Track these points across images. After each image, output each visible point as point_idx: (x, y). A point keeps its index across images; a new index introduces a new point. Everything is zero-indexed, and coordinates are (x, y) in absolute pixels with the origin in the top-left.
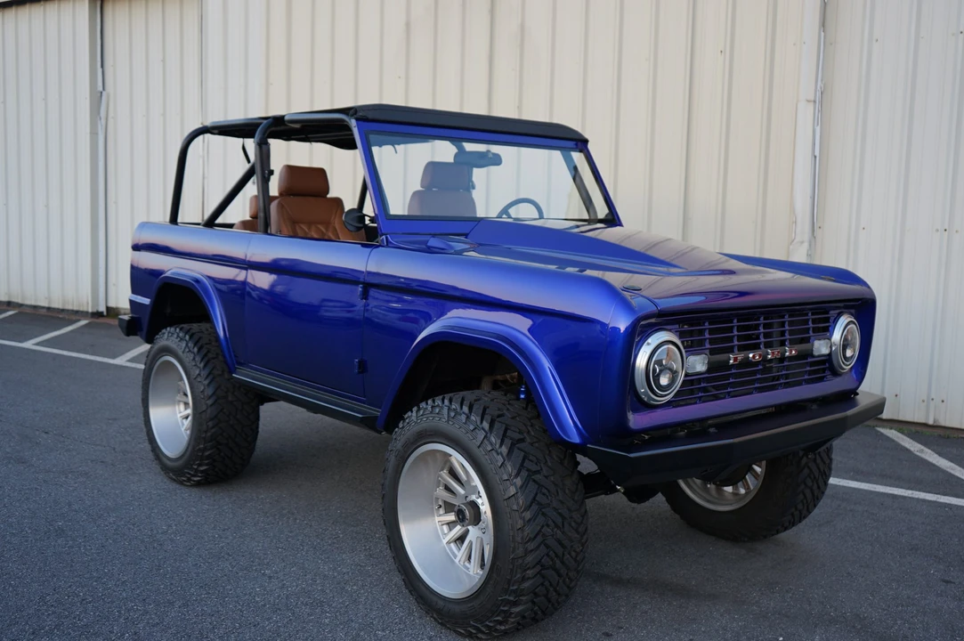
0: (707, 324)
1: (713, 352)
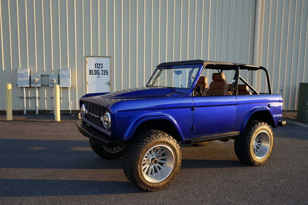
0: (89, 105)
1: (89, 111)
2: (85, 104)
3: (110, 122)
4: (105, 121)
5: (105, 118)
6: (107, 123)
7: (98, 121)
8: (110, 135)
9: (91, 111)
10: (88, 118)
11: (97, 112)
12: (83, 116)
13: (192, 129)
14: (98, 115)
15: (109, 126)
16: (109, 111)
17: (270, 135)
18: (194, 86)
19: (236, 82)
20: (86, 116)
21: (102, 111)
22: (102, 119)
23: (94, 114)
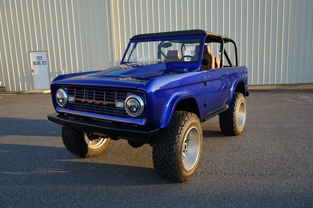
0: (75, 89)
1: (77, 97)
2: (64, 89)
3: (143, 107)
4: (131, 106)
5: (130, 102)
6: (136, 108)
7: (106, 108)
8: (144, 124)
9: (85, 97)
10: (76, 107)
11: (103, 97)
12: (61, 105)
13: (205, 105)
14: (106, 100)
15: (140, 113)
16: (143, 92)
17: (245, 105)
18: (202, 58)
19: (222, 54)
20: (68, 105)
21: (116, 95)
22: (119, 105)
23: (95, 101)
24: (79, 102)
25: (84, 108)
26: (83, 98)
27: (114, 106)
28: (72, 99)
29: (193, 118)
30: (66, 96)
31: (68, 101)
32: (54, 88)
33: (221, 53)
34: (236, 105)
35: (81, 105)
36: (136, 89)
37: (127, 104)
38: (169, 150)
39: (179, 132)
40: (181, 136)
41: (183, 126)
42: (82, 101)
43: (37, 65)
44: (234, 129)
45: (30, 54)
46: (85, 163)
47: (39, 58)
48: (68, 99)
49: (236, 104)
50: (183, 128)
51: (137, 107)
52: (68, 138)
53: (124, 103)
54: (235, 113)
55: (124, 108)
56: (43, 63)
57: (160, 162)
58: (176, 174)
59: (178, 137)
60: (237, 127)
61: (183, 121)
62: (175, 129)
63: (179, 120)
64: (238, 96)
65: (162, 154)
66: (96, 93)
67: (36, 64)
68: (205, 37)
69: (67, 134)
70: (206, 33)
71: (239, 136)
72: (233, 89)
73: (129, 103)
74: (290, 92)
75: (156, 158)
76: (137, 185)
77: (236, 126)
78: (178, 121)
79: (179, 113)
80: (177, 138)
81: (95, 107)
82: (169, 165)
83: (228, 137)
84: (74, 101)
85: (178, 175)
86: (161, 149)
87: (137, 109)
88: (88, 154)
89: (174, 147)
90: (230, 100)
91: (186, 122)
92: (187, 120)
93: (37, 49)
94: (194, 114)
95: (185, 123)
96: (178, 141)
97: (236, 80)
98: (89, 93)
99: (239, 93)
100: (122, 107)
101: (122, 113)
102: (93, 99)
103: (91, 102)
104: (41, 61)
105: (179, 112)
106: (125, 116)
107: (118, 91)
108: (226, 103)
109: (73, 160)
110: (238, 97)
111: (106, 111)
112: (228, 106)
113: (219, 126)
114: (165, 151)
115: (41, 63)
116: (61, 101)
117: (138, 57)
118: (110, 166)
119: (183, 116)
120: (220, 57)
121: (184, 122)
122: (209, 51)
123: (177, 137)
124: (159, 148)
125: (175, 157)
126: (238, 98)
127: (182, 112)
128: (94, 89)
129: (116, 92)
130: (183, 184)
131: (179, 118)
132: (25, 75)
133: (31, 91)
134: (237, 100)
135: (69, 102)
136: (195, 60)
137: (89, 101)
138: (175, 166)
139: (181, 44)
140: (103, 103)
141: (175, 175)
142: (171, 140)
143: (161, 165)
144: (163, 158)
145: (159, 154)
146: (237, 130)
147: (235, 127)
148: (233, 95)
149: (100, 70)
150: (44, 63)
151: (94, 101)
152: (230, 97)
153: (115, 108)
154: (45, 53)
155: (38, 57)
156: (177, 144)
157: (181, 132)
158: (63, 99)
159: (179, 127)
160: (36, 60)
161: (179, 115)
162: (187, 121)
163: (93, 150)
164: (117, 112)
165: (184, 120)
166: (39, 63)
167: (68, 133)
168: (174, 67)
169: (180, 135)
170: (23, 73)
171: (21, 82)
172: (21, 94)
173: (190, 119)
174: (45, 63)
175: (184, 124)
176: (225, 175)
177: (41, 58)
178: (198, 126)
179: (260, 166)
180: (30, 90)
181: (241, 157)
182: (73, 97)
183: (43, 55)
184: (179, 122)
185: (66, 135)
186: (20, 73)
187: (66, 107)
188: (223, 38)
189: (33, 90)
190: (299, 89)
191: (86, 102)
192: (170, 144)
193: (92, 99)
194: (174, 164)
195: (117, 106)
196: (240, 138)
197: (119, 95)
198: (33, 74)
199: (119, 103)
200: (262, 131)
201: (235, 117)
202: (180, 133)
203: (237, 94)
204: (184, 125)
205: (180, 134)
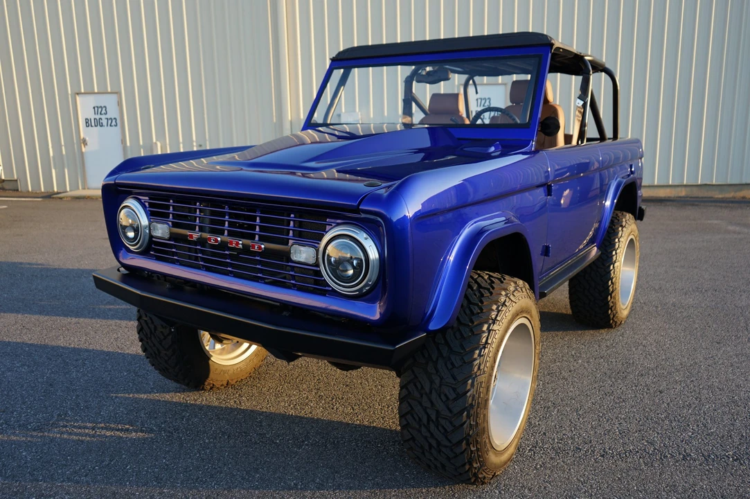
0: (171, 201)
2: (139, 200)
3: (377, 265)
4: (340, 262)
5: (337, 247)
6: (354, 268)
7: (260, 262)
8: (377, 317)
9: (199, 226)
10: (174, 254)
11: (253, 228)
12: (131, 248)
13: (546, 251)
14: (262, 239)
15: (367, 282)
16: (380, 219)
17: (637, 244)
18: (539, 116)
19: (584, 106)
20: (152, 248)
21: (292, 223)
22: (303, 254)
23: (228, 239)
24: (184, 239)
25: (196, 258)
26: (192, 228)
27: (286, 256)
28: (161, 230)
29: (519, 294)
30: (144, 221)
31: (151, 237)
32: (113, 195)
33: (582, 103)
34: (617, 246)
35: (190, 250)
36: (356, 210)
37: (327, 251)
38: (452, 396)
39: (484, 340)
40: (489, 352)
41: (494, 321)
42: (191, 236)
43: (94, 128)
44: (610, 312)
45: (78, 98)
46: (201, 408)
47: (100, 110)
48: (150, 230)
49: (617, 244)
50: (495, 327)
51: (358, 264)
52: (153, 339)
53: (317, 251)
54: (614, 267)
55: (317, 265)
56: (110, 121)
57: (423, 430)
58: (471, 464)
59: (480, 355)
60: (618, 306)
61: (494, 307)
62: (472, 331)
63: (482, 302)
64: (622, 222)
65: (428, 405)
66: (231, 215)
67: (93, 124)
68: (550, 55)
69: (152, 327)
70: (553, 41)
71: (620, 328)
72: (612, 202)
73: (333, 251)
74: (723, 205)
75: (409, 417)
76: (351, 488)
77: (614, 303)
78: (477, 305)
79: (479, 280)
80: (475, 359)
81: (230, 256)
82: (450, 441)
83: (591, 332)
84: (167, 236)
85: (476, 468)
86: (428, 391)
87: (358, 269)
88: (209, 381)
89: (469, 387)
90: (603, 235)
91: (503, 308)
92: (505, 301)
93: (94, 89)
94: (521, 282)
95: (499, 311)
96: (479, 368)
97: (618, 179)
98: (213, 213)
99: (624, 213)
100: (312, 261)
101: (310, 279)
102: (223, 234)
103: (216, 241)
104: (103, 117)
105: (479, 275)
106: (320, 288)
107: (300, 214)
108: (592, 241)
109: (167, 397)
110: (624, 224)
111: (261, 271)
112: (596, 248)
113: (567, 300)
114: (440, 396)
115: (104, 122)
116: (131, 234)
117: (343, 111)
118: (271, 417)
119: (493, 288)
120: (580, 112)
121: (497, 308)
122: (550, 98)
123: (476, 356)
124: (419, 387)
125: (468, 417)
126: (622, 226)
127: (486, 277)
128: (226, 203)
129: (292, 216)
130: (487, 487)
131: (482, 295)
132: (64, 153)
133: (81, 192)
134: (620, 233)
135: (154, 239)
136: (514, 119)
137: (210, 239)
138: (468, 444)
139: (465, 77)
140: (253, 247)
141: (467, 467)
142: (456, 365)
143: (426, 438)
144: (433, 417)
145: (421, 404)
146: (617, 313)
147: (612, 307)
148: (610, 218)
149: (249, 145)
150: (112, 122)
151: (226, 238)
152: (602, 225)
153: (290, 264)
154: (114, 97)
155: (96, 109)
156: (476, 376)
157: (489, 341)
158: (136, 230)
159: (481, 325)
160: (92, 116)
161: (480, 286)
162: (504, 304)
163: (225, 370)
164: (293, 277)
165: (496, 302)
166: (98, 123)
167: (153, 322)
168: (459, 139)
169: (487, 350)
170: (61, 146)
171: (55, 169)
172: (55, 198)
173: (512, 297)
174: (114, 123)
175: (497, 315)
176: (603, 456)
177: (104, 109)
178: (532, 317)
179: (698, 426)
180: (79, 189)
181: (638, 395)
182: (166, 226)
183: (109, 102)
184: (482, 310)
185: (149, 327)
186: (52, 147)
187: (145, 253)
188: (590, 61)
189: (84, 189)
190: (744, 198)
191: (202, 242)
192: (455, 379)
193: (221, 233)
194: (467, 439)
195: (295, 257)
196: (622, 335)
197: (301, 225)
198: (84, 150)
199: (302, 248)
200: (678, 315)
201: (614, 280)
202: (486, 342)
203: (620, 214)
204: (498, 318)
205: (485, 348)
